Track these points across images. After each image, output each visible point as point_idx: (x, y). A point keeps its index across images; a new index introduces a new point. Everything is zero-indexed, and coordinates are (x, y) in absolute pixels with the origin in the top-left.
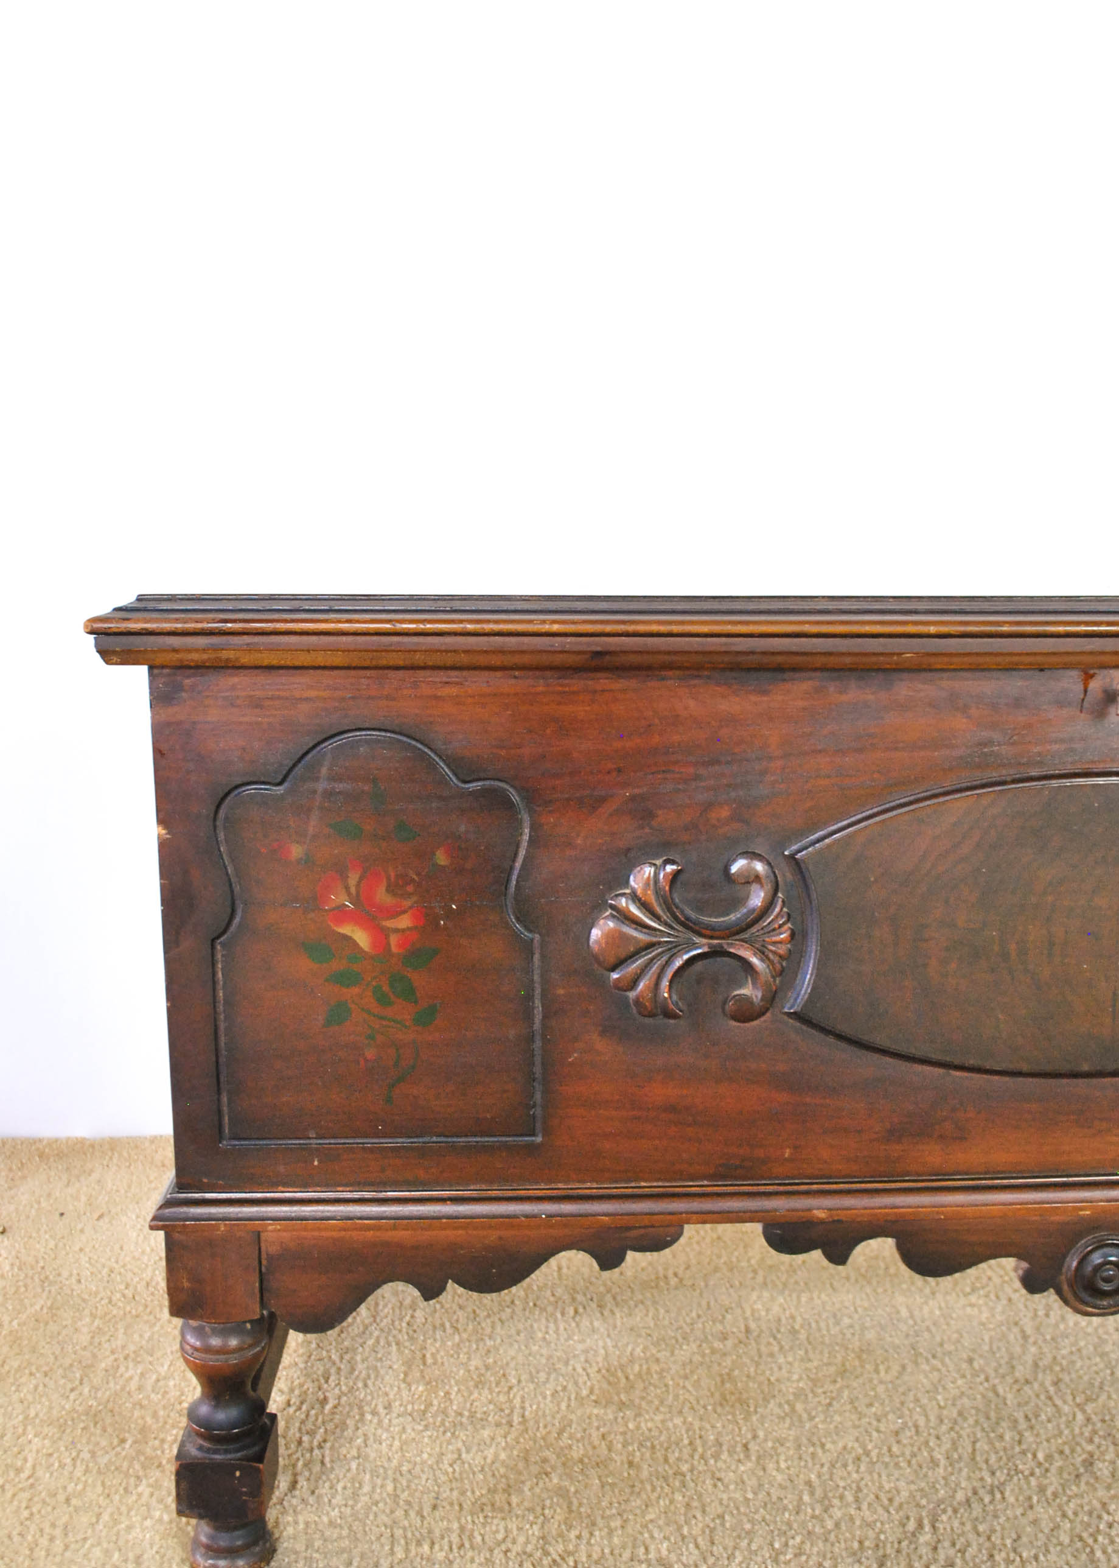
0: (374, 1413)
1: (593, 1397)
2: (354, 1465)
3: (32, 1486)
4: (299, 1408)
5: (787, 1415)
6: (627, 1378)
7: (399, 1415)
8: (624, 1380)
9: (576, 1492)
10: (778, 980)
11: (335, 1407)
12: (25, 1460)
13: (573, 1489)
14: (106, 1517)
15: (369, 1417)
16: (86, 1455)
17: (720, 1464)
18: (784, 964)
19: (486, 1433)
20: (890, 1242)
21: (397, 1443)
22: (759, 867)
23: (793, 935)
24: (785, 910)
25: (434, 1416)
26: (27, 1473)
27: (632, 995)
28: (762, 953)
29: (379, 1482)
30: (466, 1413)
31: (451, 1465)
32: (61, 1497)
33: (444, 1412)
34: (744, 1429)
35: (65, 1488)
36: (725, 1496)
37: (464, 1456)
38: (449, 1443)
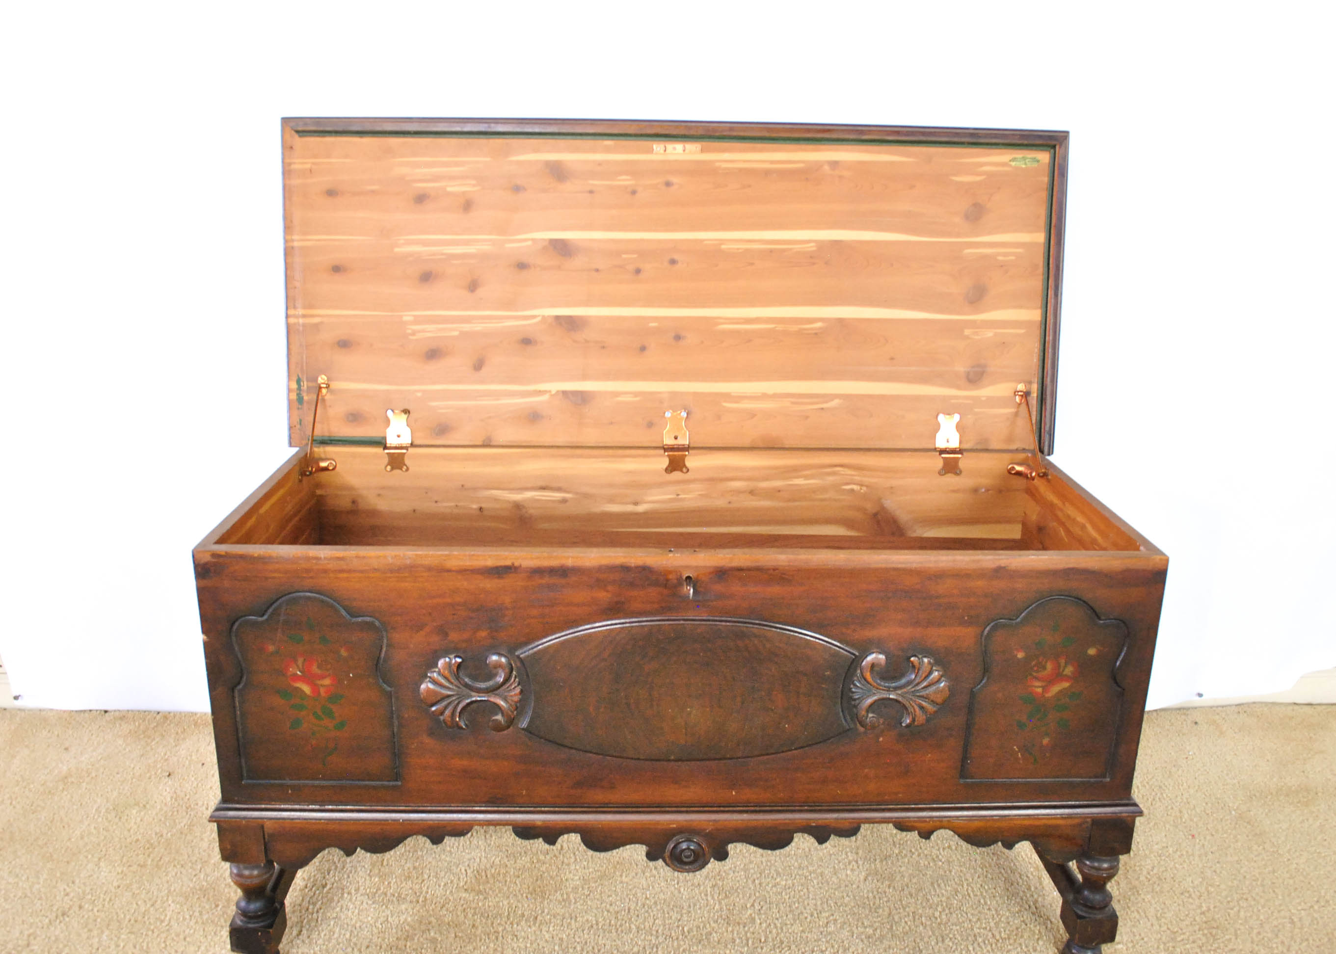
0: (349, 893)
1: (465, 887)
2: (332, 923)
3: (168, 930)
4: (311, 889)
5: (563, 900)
6: (487, 876)
7: (362, 895)
8: (484, 877)
9: (441, 940)
10: (515, 712)
11: (330, 889)
12: (166, 916)
13: (440, 939)
14: (203, 948)
15: (346, 895)
16: (197, 914)
17: (519, 928)
18: (518, 705)
19: (403, 907)
20: (578, 837)
21: (357, 911)
22: (503, 660)
23: (522, 692)
24: (517, 680)
25: (379, 896)
26: (166, 923)
27: (442, 718)
28: (505, 699)
29: (343, 932)
30: (396, 895)
31: (381, 924)
32: (182, 937)
33: (386, 894)
34: (538, 908)
35: (184, 931)
36: (516, 945)
37: (389, 918)
38: (383, 911)
